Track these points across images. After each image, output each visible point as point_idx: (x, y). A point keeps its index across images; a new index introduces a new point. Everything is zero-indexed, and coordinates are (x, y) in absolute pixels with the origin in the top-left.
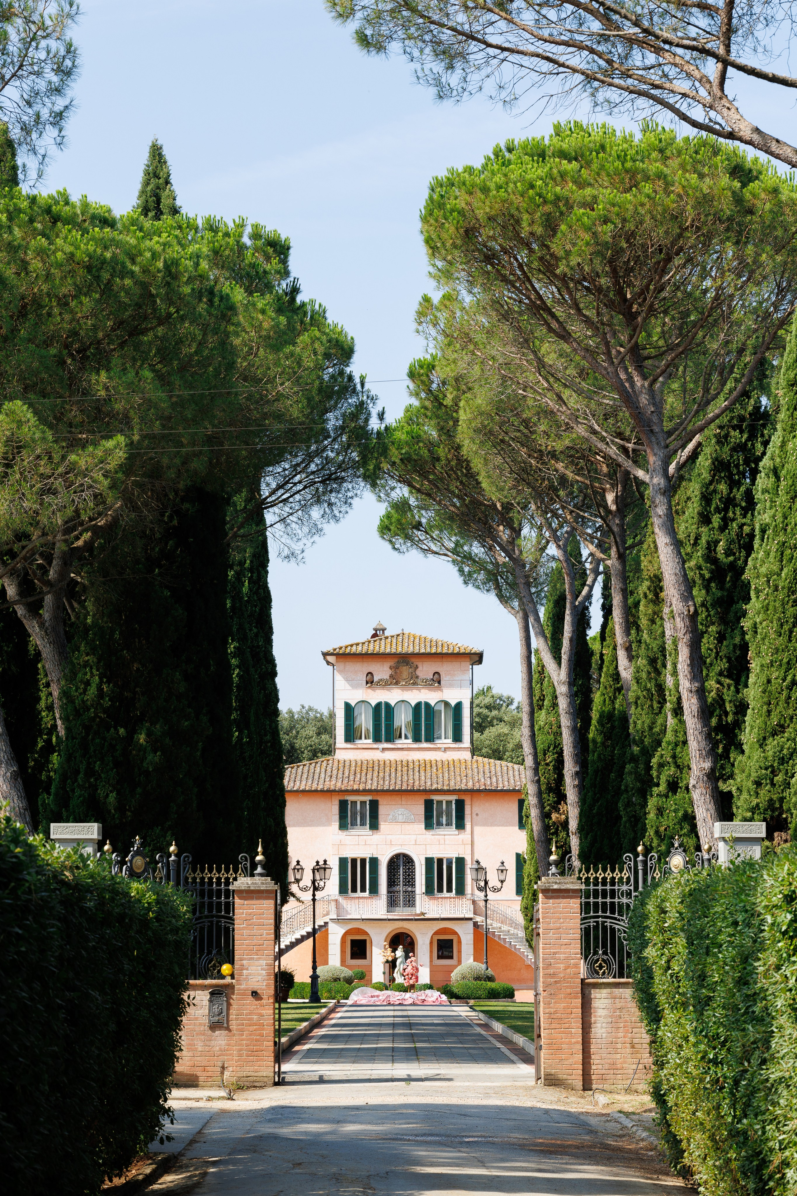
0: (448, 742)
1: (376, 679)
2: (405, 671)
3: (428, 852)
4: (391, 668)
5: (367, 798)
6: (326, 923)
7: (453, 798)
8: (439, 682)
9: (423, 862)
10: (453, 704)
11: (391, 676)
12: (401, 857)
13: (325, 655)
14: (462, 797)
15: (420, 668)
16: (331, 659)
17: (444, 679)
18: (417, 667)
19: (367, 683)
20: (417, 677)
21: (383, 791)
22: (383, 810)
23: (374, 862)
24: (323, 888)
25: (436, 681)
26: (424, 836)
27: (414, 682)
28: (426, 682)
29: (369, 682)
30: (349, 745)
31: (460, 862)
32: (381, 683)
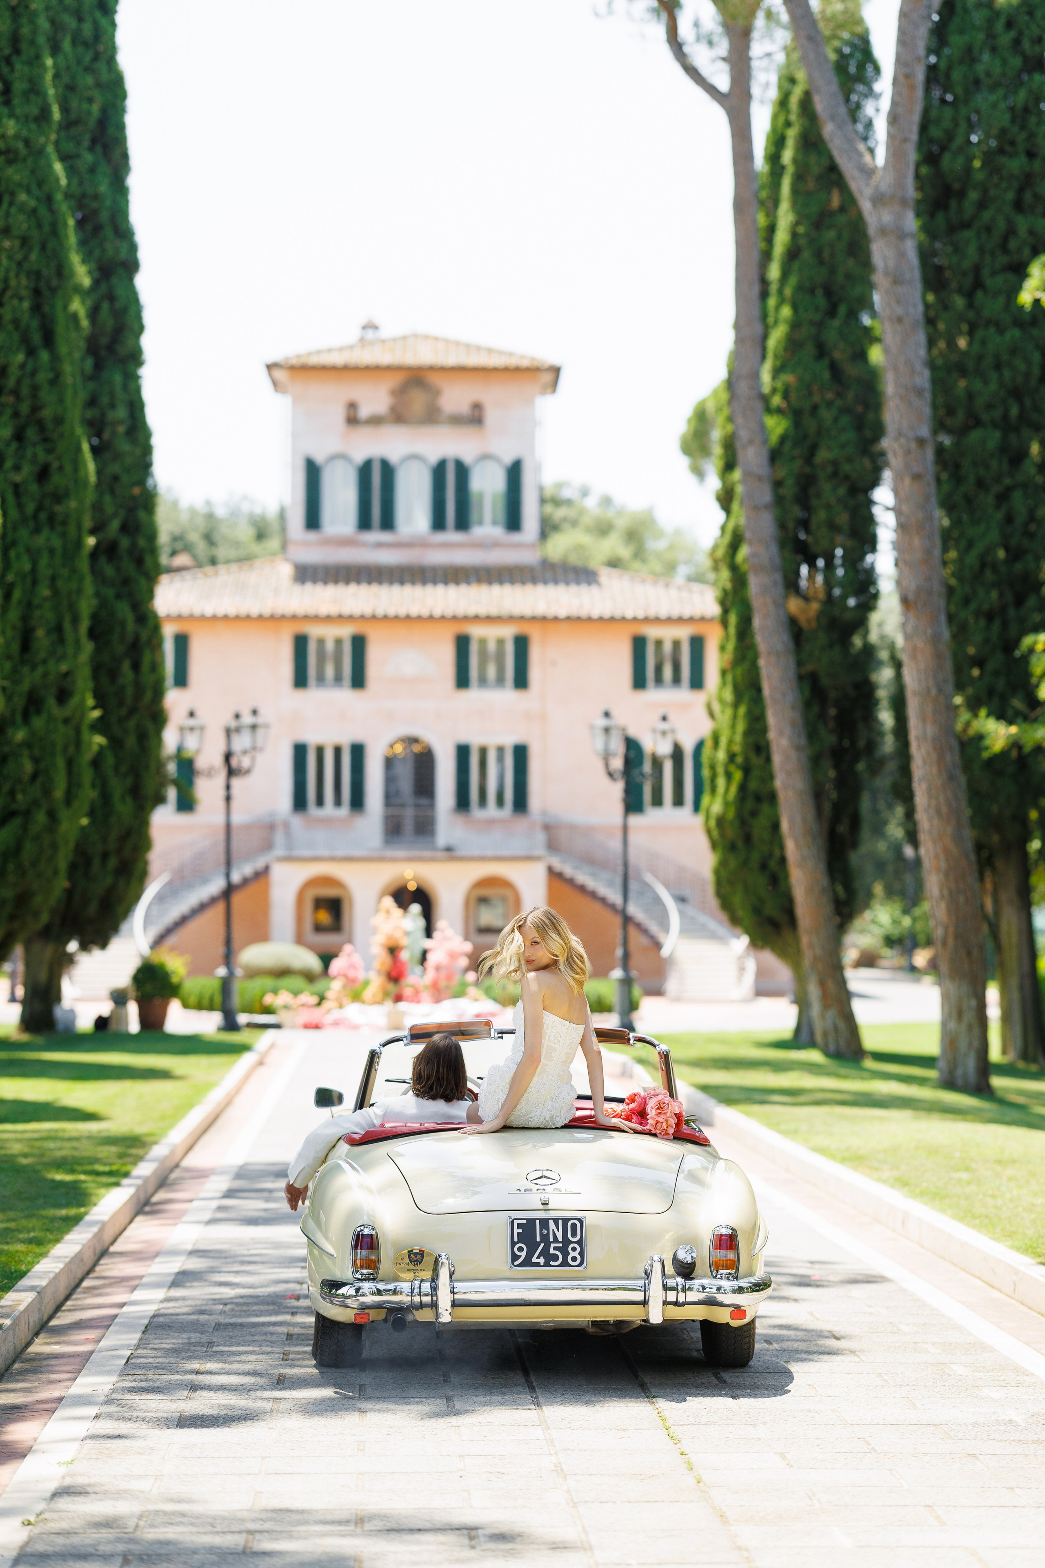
0: (497, 532)
1: (364, 414)
2: (418, 401)
3: (461, 735)
4: (392, 392)
5: (346, 632)
6: (268, 867)
7: (508, 632)
8: (482, 420)
9: (452, 753)
10: (508, 459)
11: (392, 407)
12: (412, 744)
13: (270, 367)
14: (527, 631)
15: (446, 394)
16: (279, 374)
17: (491, 416)
18: (440, 392)
19: (349, 421)
20: (440, 409)
21: (374, 617)
22: (374, 655)
23: (358, 751)
24: (248, 771)
25: (475, 418)
26: (453, 702)
27: (432, 417)
28: (457, 420)
29: (352, 420)
30: (312, 536)
31: (521, 753)
32: (375, 421)
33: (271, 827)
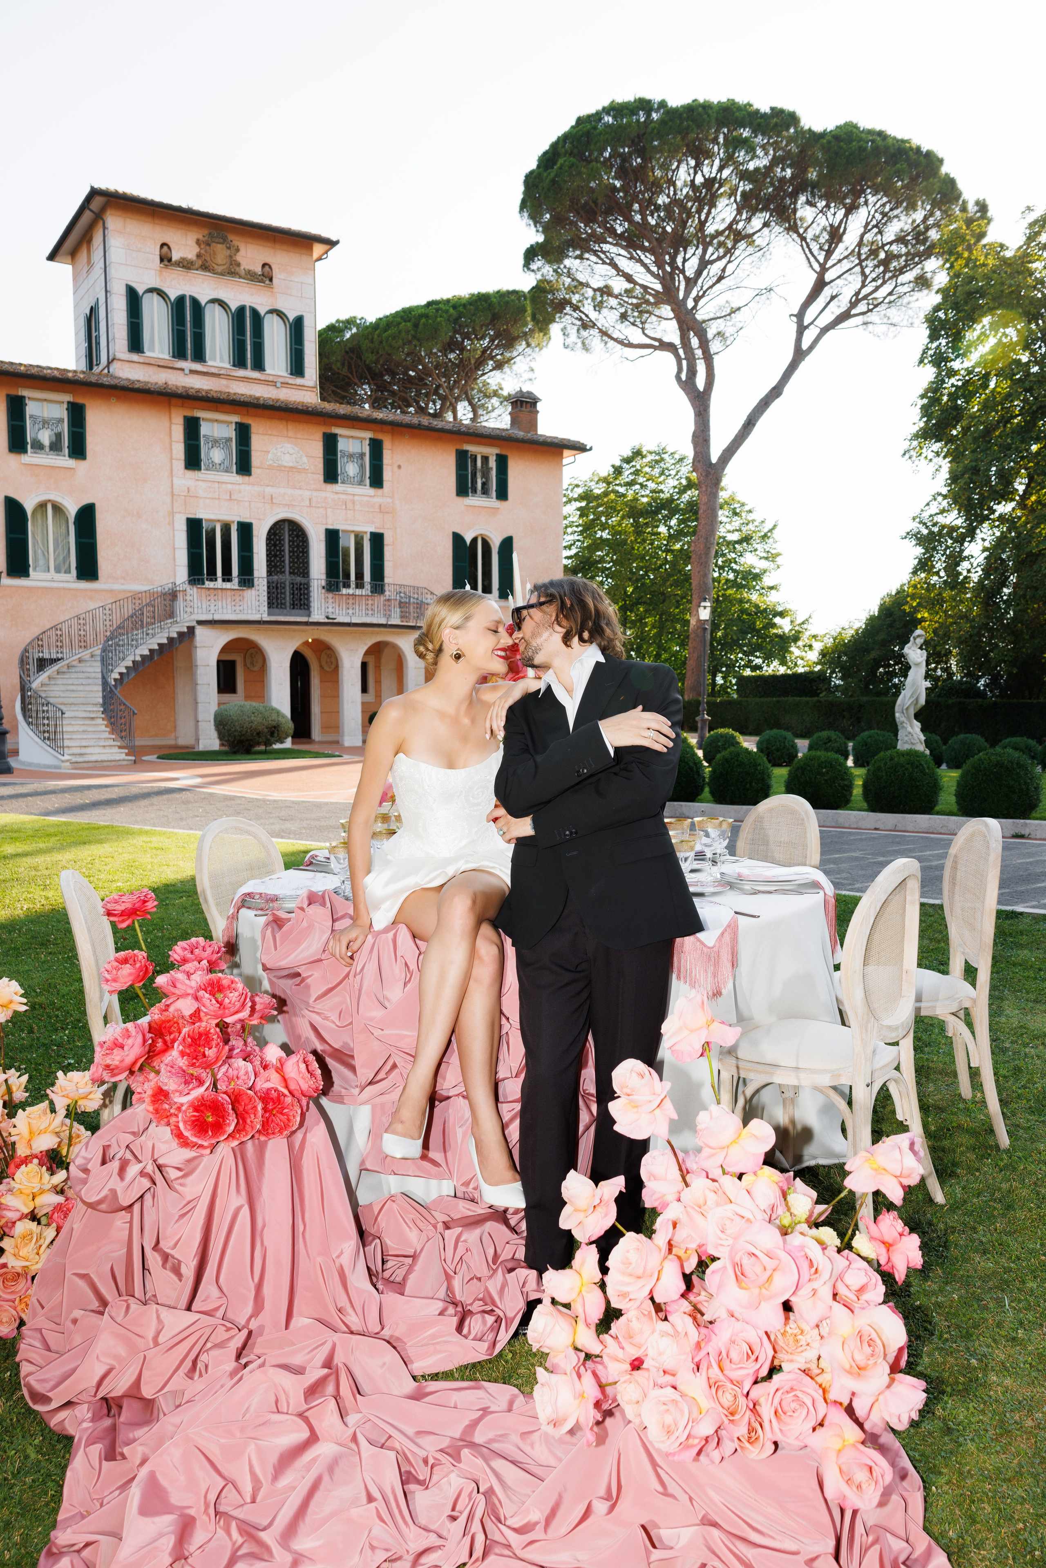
0: (281, 375)
1: (176, 256)
2: (221, 253)
3: (330, 521)
4: (198, 242)
5: (232, 419)
6: (191, 630)
7: (363, 435)
8: (271, 280)
9: (322, 536)
10: (291, 317)
11: (199, 256)
12: (286, 525)
14: (379, 436)
15: (242, 252)
17: (279, 276)
18: (238, 250)
19: (162, 260)
20: (239, 265)
21: (259, 408)
22: (258, 443)
23: (246, 530)
25: (265, 277)
26: (323, 494)
27: (232, 271)
28: (251, 276)
29: (165, 259)
30: (135, 357)
31: (377, 540)
32: (185, 265)
33: (173, 595)
